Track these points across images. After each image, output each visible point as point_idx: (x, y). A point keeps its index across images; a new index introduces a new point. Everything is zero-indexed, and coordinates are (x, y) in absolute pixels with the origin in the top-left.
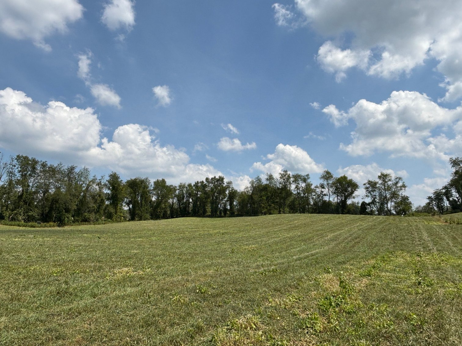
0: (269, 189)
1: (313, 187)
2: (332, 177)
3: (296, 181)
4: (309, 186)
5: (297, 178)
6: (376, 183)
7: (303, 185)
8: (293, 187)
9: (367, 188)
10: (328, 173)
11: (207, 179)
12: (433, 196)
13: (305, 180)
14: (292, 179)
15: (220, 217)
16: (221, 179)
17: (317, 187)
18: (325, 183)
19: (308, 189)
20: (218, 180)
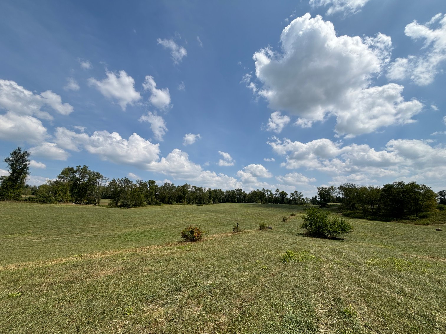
0: (258, 193)
1: (273, 194)
2: (279, 191)
3: (267, 192)
4: (271, 193)
5: (267, 191)
6: (293, 194)
7: (270, 193)
8: (266, 194)
9: (291, 195)
10: (278, 189)
11: (236, 189)
12: (312, 199)
13: (270, 192)
14: (266, 191)
15: (241, 203)
16: (241, 190)
17: (274, 194)
18: (277, 193)
19: (271, 194)
20: (239, 190)
